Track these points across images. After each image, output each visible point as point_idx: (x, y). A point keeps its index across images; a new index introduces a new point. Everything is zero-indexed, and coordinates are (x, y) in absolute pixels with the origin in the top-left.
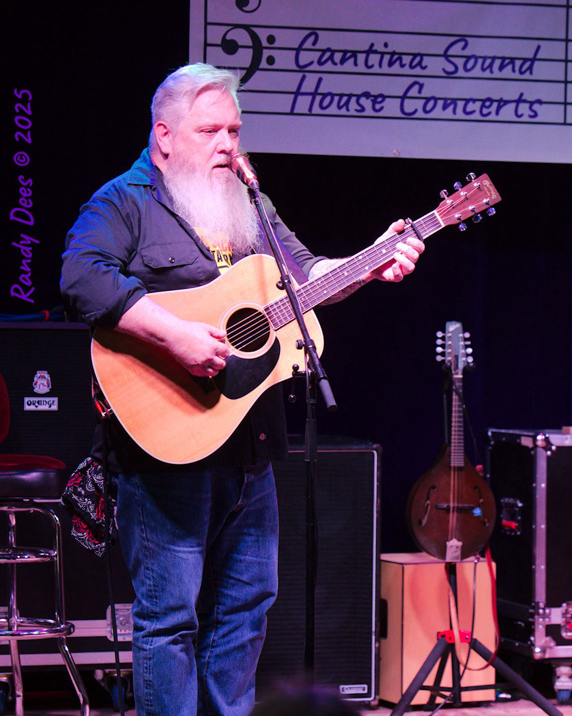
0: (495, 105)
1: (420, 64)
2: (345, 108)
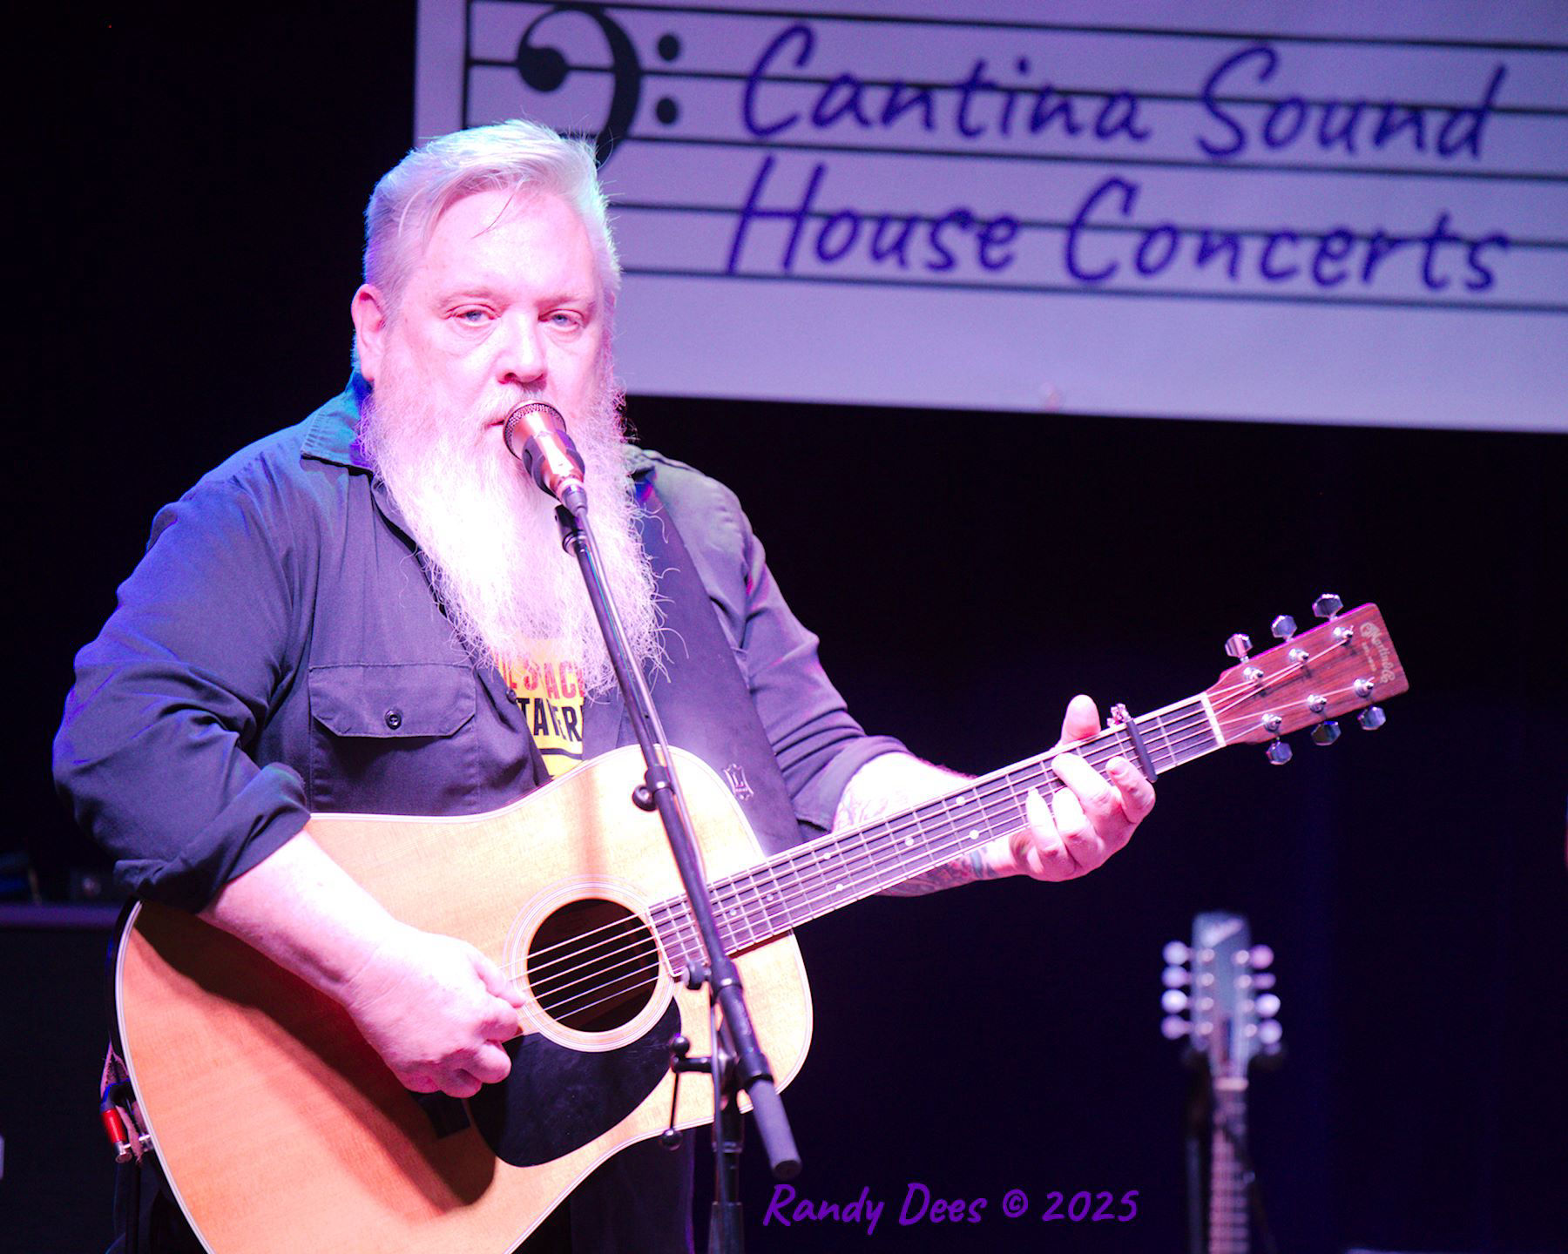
0: (1360, 252)
1: (1126, 124)
2: (894, 258)
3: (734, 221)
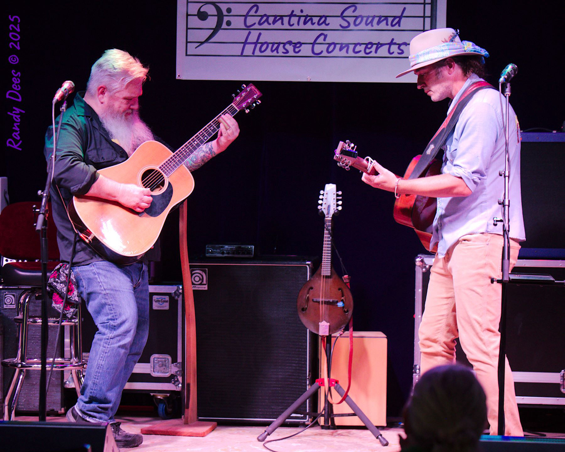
0: (375, 46)
1: (324, 22)
2: (276, 51)
3: (242, 45)
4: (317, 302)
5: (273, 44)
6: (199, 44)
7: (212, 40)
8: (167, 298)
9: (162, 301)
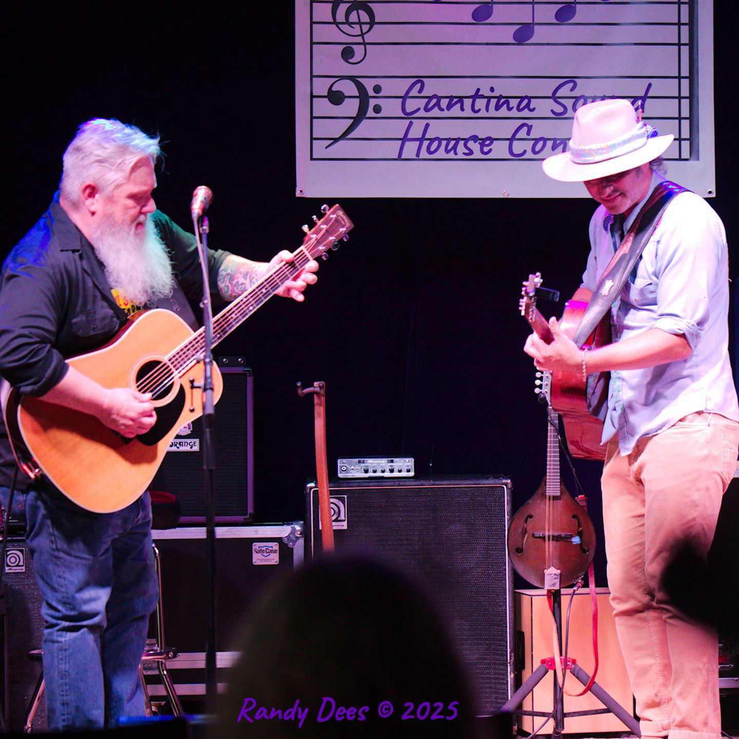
1: (528, 106)
2: (453, 151)
3: (400, 142)
4: (540, 537)
5: (449, 140)
6: (332, 141)
7: (352, 135)
8: (275, 546)
9: (268, 551)
